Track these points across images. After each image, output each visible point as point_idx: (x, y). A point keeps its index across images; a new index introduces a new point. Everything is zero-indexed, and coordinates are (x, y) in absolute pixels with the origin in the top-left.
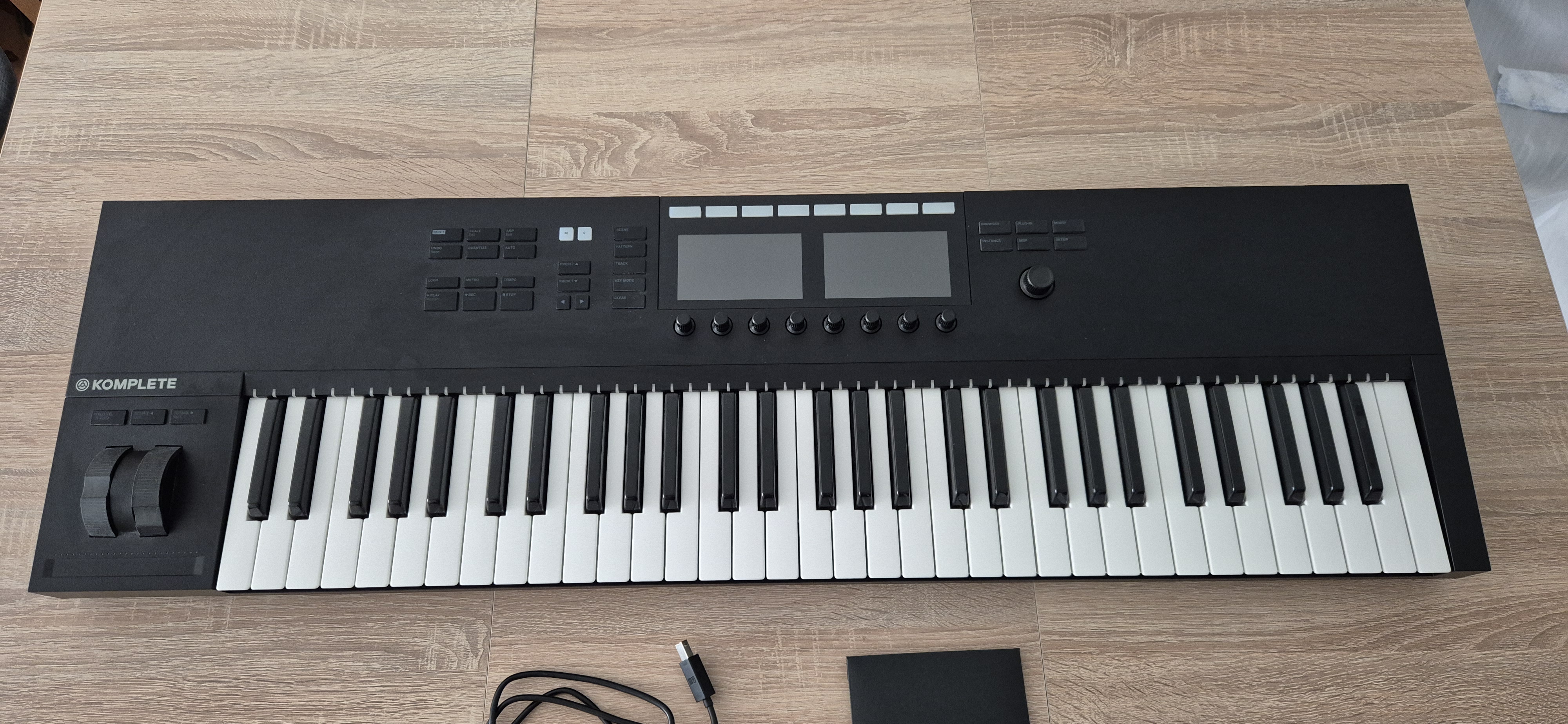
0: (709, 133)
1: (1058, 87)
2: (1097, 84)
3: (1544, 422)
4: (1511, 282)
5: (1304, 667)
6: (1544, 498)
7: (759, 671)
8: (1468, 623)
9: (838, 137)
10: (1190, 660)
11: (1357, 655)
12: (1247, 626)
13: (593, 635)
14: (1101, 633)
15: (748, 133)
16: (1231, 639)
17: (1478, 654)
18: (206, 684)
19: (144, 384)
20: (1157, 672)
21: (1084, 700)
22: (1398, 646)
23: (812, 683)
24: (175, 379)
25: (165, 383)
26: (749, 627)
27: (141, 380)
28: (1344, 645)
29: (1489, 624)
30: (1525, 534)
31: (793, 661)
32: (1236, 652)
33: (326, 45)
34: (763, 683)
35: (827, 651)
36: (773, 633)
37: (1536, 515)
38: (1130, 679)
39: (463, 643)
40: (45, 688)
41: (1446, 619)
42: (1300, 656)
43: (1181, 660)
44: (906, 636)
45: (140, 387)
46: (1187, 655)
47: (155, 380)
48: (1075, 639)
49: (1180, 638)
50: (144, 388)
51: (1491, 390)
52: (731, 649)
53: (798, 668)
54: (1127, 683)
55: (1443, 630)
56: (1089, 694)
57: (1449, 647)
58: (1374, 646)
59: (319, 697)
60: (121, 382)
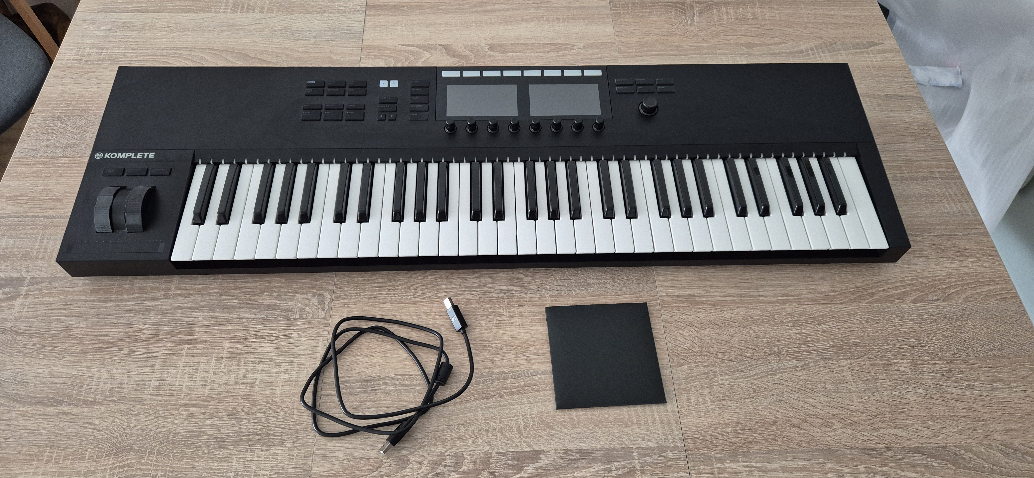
0: (464, 54)
1: (657, 34)
2: (679, 33)
3: (939, 191)
4: (913, 125)
5: (813, 312)
6: (942, 227)
7: (494, 317)
8: (905, 290)
9: (537, 57)
10: (746, 309)
11: (843, 306)
12: (778, 292)
13: (395, 300)
14: (694, 296)
15: (486, 54)
16: (769, 298)
17: (913, 305)
18: (157, 326)
19: (136, 155)
20: (727, 315)
21: (686, 330)
22: (866, 301)
23: (525, 323)
24: (154, 153)
25: (148, 155)
26: (488, 295)
27: (133, 154)
28: (835, 301)
29: (918, 290)
30: (934, 245)
31: (513, 312)
32: (773, 305)
33: (248, 12)
34: (496, 324)
35: (534, 307)
36: (502, 298)
37: (939, 236)
38: (712, 319)
39: (316, 304)
40: (56, 329)
41: (893, 288)
42: (810, 307)
43: (741, 309)
44: (580, 299)
45: (133, 157)
46: (744, 307)
47: (142, 153)
48: (679, 299)
49: (740, 298)
50: (135, 157)
51: (907, 175)
52: (477, 306)
53: (517, 315)
54: (710, 321)
55: (891, 293)
57: (896, 302)
58: (853, 301)
59: (225, 333)
60: (122, 155)
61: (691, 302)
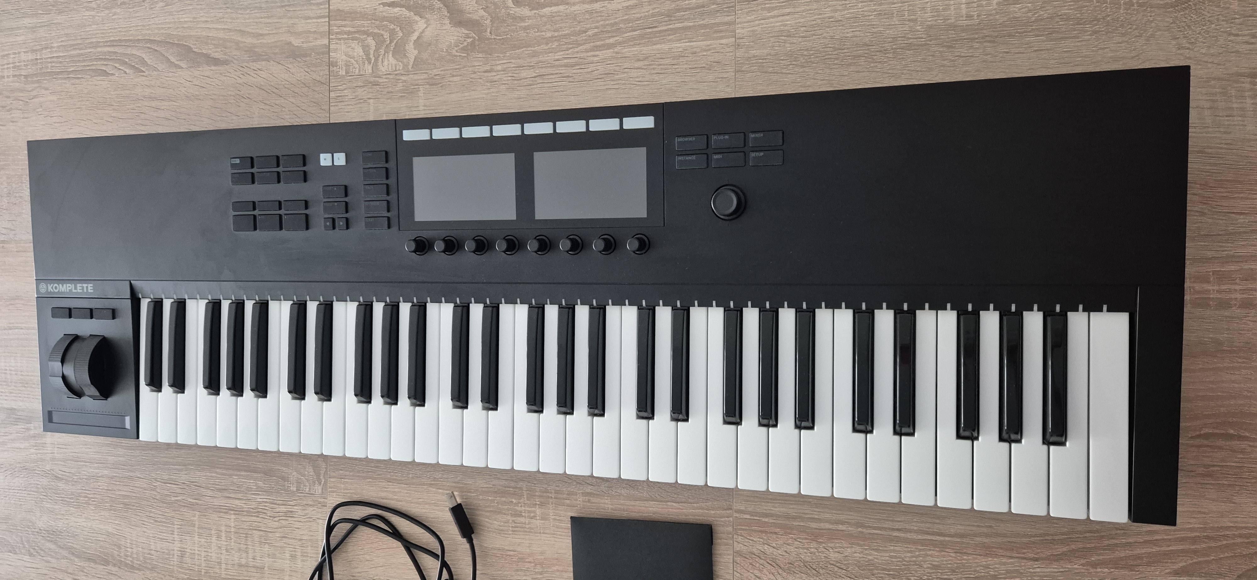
7: (509, 517)
10: (866, 549)
23: (548, 531)
24: (92, 285)
31: (534, 512)
34: (512, 527)
35: (561, 508)
45: (74, 291)
47: (81, 285)
48: (763, 520)
50: (76, 291)
52: (490, 498)
53: (538, 518)
56: (769, 567)
61: (783, 527)
